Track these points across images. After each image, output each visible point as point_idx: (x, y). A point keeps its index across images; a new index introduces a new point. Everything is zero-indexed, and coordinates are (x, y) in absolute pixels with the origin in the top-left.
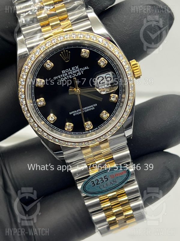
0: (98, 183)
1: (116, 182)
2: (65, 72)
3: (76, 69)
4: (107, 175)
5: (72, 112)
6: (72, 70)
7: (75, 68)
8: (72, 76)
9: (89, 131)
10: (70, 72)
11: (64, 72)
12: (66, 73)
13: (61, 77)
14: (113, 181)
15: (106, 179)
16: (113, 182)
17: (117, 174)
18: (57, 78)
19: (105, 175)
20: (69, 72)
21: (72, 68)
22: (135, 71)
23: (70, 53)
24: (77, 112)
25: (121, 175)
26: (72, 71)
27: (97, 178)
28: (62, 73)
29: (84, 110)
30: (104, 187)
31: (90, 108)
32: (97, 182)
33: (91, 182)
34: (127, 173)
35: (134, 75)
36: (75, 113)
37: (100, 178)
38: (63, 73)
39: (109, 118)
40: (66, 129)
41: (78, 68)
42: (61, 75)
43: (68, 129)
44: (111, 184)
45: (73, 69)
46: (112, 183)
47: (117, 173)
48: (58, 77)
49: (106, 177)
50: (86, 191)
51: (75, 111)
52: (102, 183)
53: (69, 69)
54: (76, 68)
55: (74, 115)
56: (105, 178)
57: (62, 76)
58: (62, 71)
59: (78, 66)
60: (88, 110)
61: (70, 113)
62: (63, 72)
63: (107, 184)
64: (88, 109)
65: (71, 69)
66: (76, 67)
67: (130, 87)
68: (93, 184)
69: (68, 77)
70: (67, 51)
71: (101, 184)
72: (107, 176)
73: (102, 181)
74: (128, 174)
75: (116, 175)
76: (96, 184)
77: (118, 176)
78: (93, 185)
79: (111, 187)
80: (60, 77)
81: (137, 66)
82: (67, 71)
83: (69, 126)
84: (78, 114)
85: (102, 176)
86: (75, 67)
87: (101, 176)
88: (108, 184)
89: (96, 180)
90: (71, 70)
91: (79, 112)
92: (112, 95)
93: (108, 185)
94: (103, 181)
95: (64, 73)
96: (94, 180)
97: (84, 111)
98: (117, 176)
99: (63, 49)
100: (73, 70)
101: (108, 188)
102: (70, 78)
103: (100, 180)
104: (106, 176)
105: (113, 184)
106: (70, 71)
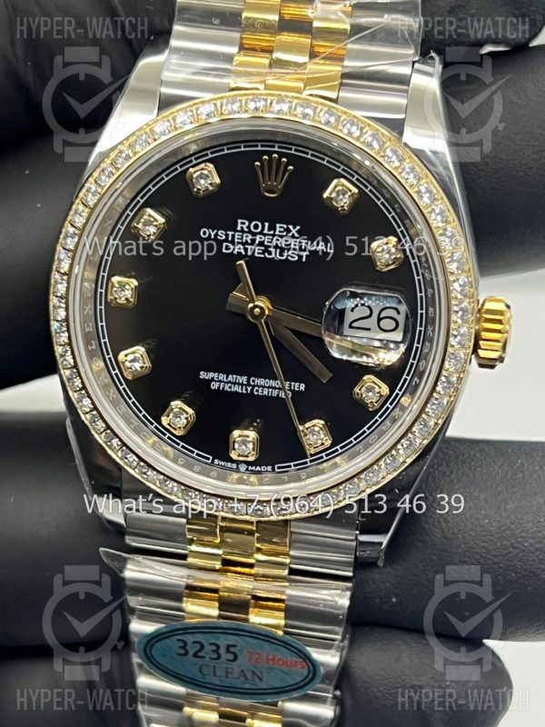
0: (200, 654)
1: (261, 680)
2: (248, 227)
3: (290, 234)
4: (238, 644)
5: (211, 375)
6: (272, 232)
7: (285, 230)
8: (263, 253)
9: (238, 462)
10: (265, 235)
11: (245, 227)
12: (250, 232)
13: (226, 240)
14: (254, 672)
15: (231, 657)
16: (251, 673)
17: (273, 660)
18: (213, 234)
19: (234, 643)
20: (261, 233)
21: (278, 225)
22: (485, 335)
23: (292, 173)
24: (227, 383)
25: (284, 668)
26: (274, 235)
27: (200, 638)
28: (237, 227)
29: (254, 386)
30: (215, 675)
31: (275, 388)
32: (197, 649)
33: (179, 640)
34: (309, 671)
35: (476, 347)
36: (221, 381)
37: (211, 644)
38: (239, 228)
39: (327, 455)
40: (165, 420)
41: (296, 235)
42: (230, 233)
43: (169, 424)
44: (242, 679)
45: (278, 229)
46: (245, 676)
47: (274, 657)
48: (216, 235)
49: (231, 649)
50: (153, 657)
51: (222, 377)
52: (212, 659)
53: (267, 224)
54: (288, 230)
55: (214, 386)
56: (228, 651)
57: (233, 236)
58: (239, 221)
59: (298, 228)
60: (265, 393)
61: (203, 375)
62: (242, 224)
63: (229, 670)
64: (269, 387)
65: (272, 227)
66: (291, 227)
67: (443, 379)
68: (181, 647)
69: (249, 247)
70: (284, 160)
71: (207, 659)
72: (238, 648)
73: (215, 656)
74: (311, 676)
75: (268, 660)
76: (191, 652)
77: (276, 666)
78: (182, 651)
79: (239, 686)
80: (224, 237)
81: (500, 322)
82: (256, 227)
83: (180, 414)
84: (227, 388)
85: (223, 641)
86: (287, 225)
87: (218, 639)
88: (232, 673)
89: (194, 642)
90: (269, 230)
91: (235, 384)
92: (369, 379)
93: (230, 676)
94: (219, 657)
95: (242, 231)
96: (189, 639)
97: (252, 390)
98: (271, 662)
99: (276, 149)
100: (277, 233)
101: (228, 682)
102: (256, 255)
103: (208, 648)
104: (235, 646)
105: (247, 679)
106: (266, 231)
